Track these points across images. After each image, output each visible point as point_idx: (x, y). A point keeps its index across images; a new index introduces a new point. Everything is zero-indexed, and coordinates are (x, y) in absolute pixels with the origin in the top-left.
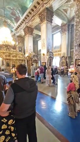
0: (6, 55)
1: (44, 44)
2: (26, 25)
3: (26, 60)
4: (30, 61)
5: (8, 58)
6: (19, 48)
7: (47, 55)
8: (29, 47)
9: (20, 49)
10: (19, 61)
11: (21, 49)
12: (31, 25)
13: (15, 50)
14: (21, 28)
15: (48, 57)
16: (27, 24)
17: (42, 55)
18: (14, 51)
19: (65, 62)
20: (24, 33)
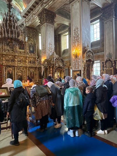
0: (7, 58)
1: (78, 36)
2: (43, 7)
3: (42, 67)
4: (51, 69)
5: (10, 63)
6: (30, 47)
7: (83, 57)
8: (48, 45)
9: (31, 49)
10: (29, 70)
11: (33, 49)
12: (52, 7)
13: (23, 51)
14: (34, 13)
15: (85, 61)
16: (45, 5)
17: (73, 57)
18: (20, 52)
19: (113, 69)
20: (39, 21)
